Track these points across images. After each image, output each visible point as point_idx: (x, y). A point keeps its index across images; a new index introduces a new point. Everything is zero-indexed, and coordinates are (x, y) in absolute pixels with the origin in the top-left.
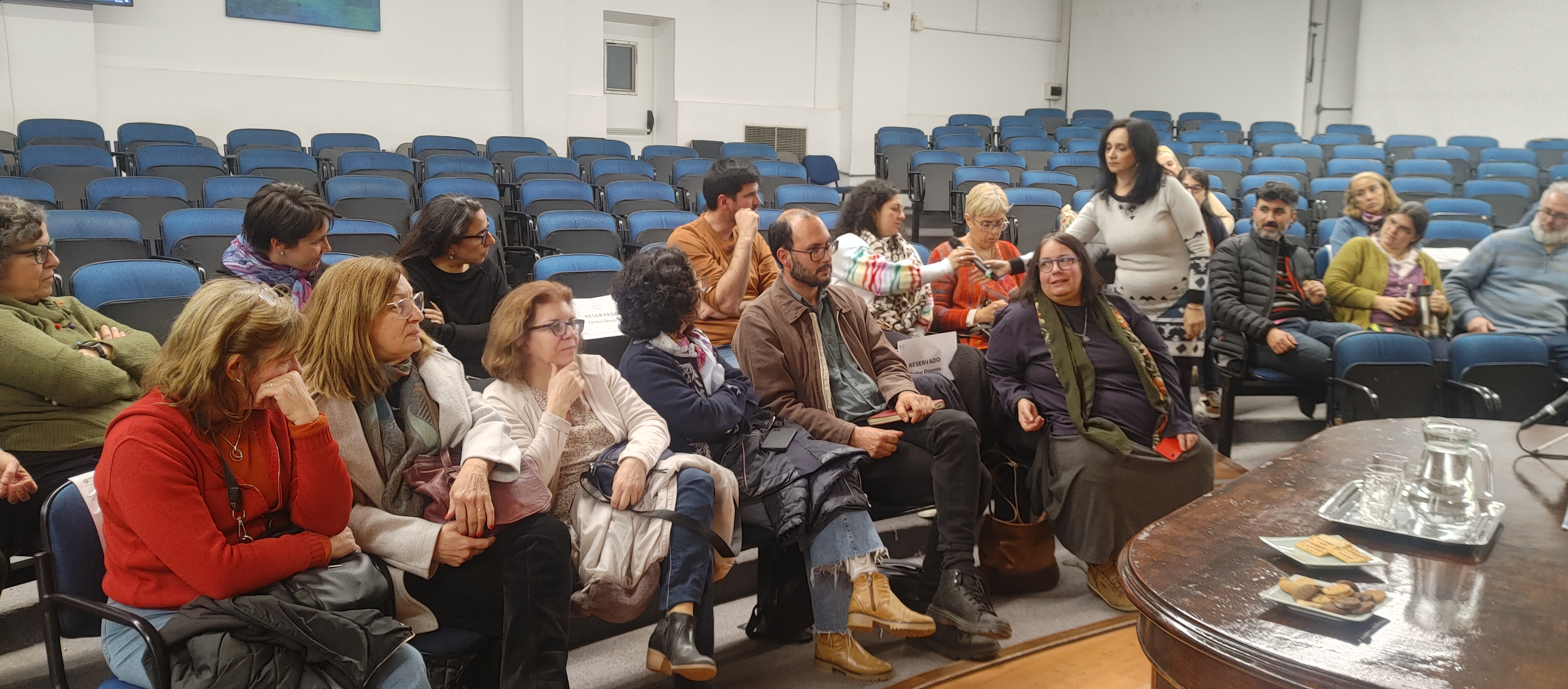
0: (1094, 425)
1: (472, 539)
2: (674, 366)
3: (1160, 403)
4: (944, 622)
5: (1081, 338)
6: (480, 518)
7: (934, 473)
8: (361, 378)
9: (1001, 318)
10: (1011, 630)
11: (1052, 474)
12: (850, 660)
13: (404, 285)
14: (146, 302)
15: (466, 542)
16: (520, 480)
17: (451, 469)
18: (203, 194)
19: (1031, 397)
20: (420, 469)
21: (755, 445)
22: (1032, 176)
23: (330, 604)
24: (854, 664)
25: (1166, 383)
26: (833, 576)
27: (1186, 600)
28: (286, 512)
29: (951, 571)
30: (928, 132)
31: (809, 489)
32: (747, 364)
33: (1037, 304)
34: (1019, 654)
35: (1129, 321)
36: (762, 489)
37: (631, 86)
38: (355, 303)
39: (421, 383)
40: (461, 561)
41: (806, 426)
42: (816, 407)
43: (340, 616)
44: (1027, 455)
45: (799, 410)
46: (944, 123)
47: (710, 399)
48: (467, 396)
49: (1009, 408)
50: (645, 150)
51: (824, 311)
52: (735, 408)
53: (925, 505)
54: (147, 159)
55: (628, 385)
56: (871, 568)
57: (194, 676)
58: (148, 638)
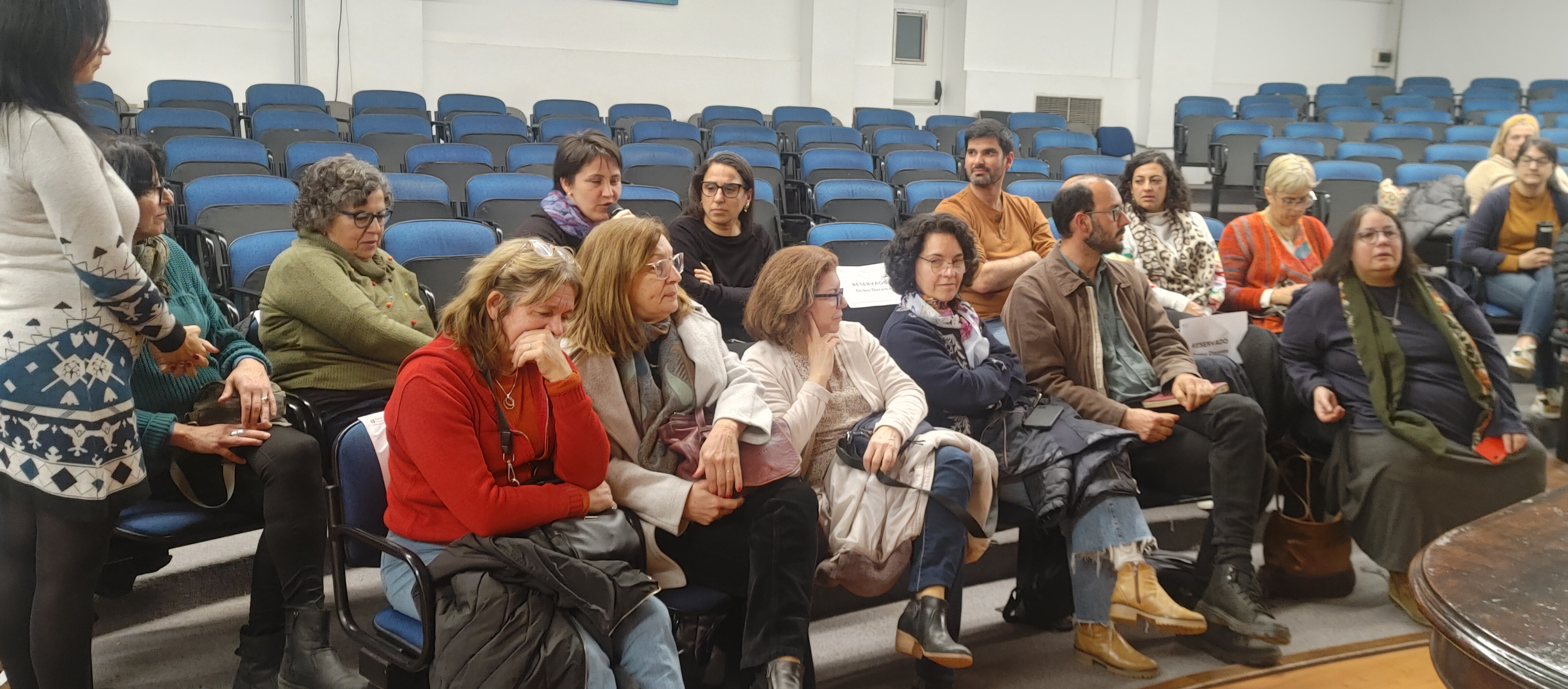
0: (1402, 419)
1: (721, 499)
2: (936, 336)
3: (1483, 397)
4: (1214, 620)
5: (1390, 321)
6: (729, 479)
7: (1212, 460)
8: (620, 335)
9: (1300, 297)
10: (1289, 635)
11: (1351, 470)
12: (1112, 653)
13: (664, 245)
14: (447, 259)
15: (715, 501)
16: (771, 443)
17: (704, 429)
18: (507, 160)
19: (1329, 385)
20: (675, 426)
21: (1017, 422)
22: (1350, 148)
23: (583, 552)
24: (1116, 658)
25: (1491, 376)
26: (1095, 563)
27: (1488, 616)
28: (549, 463)
29: (1224, 566)
30: (1234, 102)
31: (1073, 470)
32: (1016, 336)
33: (1341, 285)
34: (1303, 663)
35: (1450, 305)
36: (1022, 467)
37: (919, 55)
38: (616, 261)
39: (678, 342)
40: (710, 520)
41: (1074, 405)
42: (1086, 386)
43: (591, 565)
44: (1322, 449)
45: (1067, 387)
46: (1253, 91)
47: (973, 372)
48: (723, 356)
49: (1304, 396)
50: (930, 120)
51: (1102, 284)
52: (999, 383)
53: (1202, 494)
54: (461, 126)
55: (886, 354)
56: (1138, 558)
57: (455, 612)
58: (417, 572)
